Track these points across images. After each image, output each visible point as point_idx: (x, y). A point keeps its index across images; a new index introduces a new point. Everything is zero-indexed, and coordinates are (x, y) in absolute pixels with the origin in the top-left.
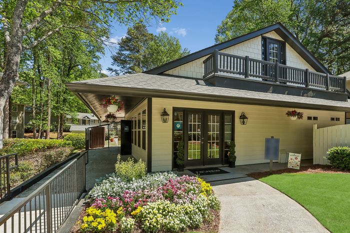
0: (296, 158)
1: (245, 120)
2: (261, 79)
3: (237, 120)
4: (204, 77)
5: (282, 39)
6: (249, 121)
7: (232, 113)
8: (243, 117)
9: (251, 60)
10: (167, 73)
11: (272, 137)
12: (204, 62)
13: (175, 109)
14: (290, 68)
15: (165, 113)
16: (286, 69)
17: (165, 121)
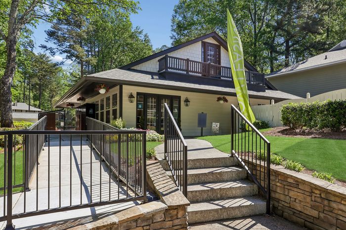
0: (217, 126)
1: (188, 103)
2: (201, 75)
3: (182, 103)
4: (158, 71)
5: (217, 43)
6: (190, 104)
7: (179, 98)
8: (187, 101)
9: (191, 61)
10: (133, 68)
11: (202, 113)
12: (159, 61)
13: (138, 94)
14: (223, 67)
15: (131, 96)
16: (220, 68)
17: (132, 102)
